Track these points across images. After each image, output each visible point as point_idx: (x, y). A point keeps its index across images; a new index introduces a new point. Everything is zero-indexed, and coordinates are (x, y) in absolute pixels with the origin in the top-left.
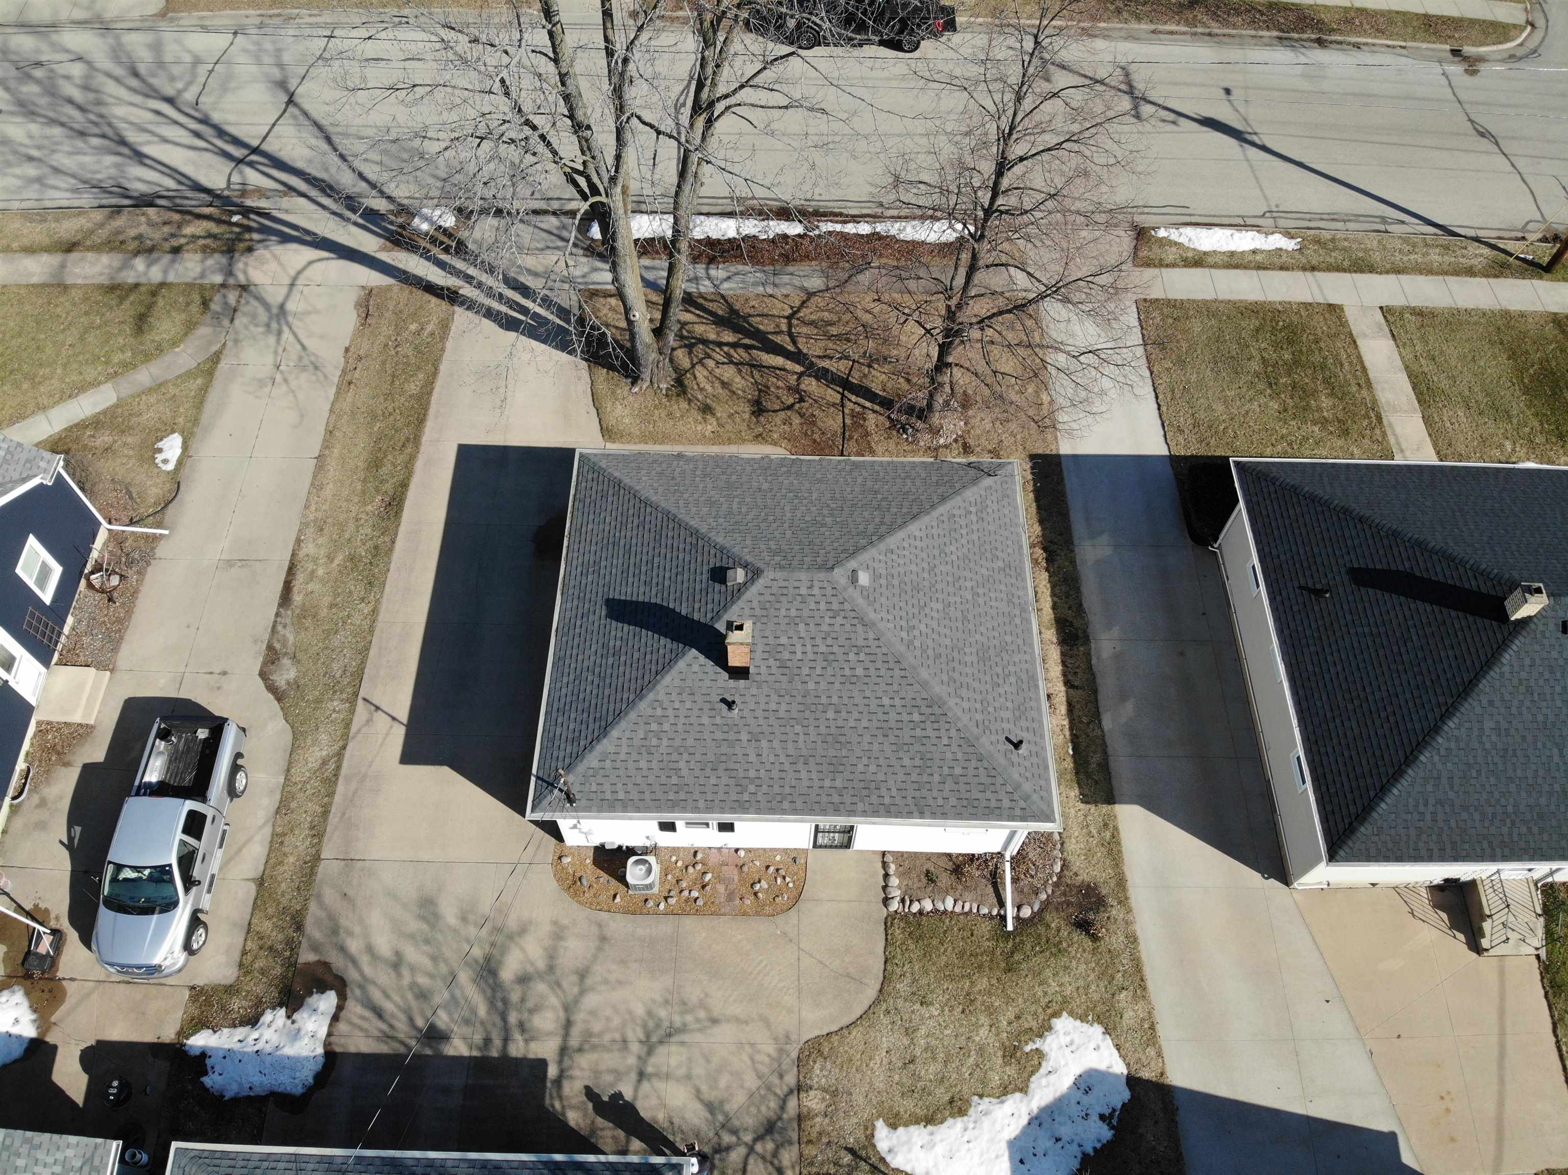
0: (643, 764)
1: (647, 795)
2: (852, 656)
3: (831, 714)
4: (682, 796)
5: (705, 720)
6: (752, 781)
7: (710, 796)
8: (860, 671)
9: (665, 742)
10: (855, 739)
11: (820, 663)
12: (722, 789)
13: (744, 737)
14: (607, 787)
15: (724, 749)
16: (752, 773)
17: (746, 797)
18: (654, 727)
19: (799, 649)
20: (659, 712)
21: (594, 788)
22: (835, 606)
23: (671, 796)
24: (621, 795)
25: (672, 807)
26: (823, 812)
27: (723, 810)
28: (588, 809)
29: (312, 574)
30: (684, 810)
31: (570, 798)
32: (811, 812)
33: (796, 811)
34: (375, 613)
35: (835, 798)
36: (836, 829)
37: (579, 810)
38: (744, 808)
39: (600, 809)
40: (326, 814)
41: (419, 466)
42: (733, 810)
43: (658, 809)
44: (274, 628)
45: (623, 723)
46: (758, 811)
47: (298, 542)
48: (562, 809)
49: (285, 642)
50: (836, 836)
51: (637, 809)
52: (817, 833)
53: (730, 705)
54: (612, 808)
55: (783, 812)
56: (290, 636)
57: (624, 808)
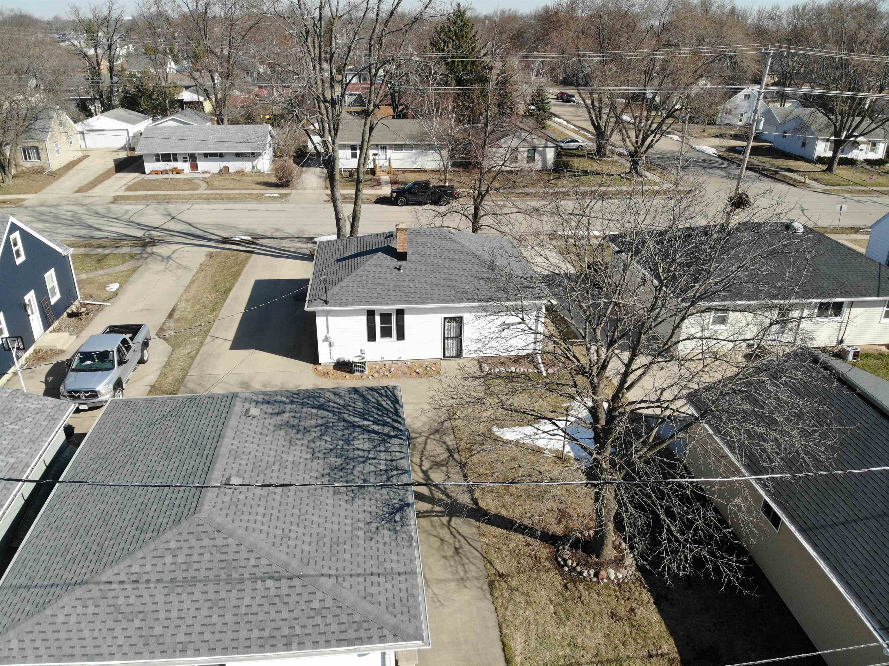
0: (360, 290)
1: (362, 300)
2: (452, 252)
3: (446, 271)
4: (379, 299)
5: (388, 275)
6: (412, 293)
7: (392, 299)
8: (456, 257)
9: (370, 282)
10: (458, 278)
11: (438, 255)
12: (398, 296)
13: (407, 279)
14: (343, 298)
15: (398, 284)
16: (412, 291)
17: (410, 299)
18: (364, 277)
19: (428, 251)
21: (337, 298)
22: (442, 237)
23: (375, 300)
24: (351, 300)
25: (376, 303)
26: (447, 302)
27: (400, 304)
28: (335, 306)
29: (184, 311)
30: (382, 304)
31: (326, 302)
32: (442, 302)
33: (434, 303)
34: (216, 316)
35: (452, 297)
36: (454, 334)
37: (330, 306)
38: (410, 303)
39: (341, 305)
40: (190, 365)
41: (237, 285)
42: (405, 304)
43: (369, 304)
44: (164, 324)
45: (350, 277)
46: (417, 303)
47: (177, 304)
48: (322, 306)
49: (169, 327)
50: (454, 342)
51: (359, 305)
52: (445, 338)
53: (399, 269)
54: (347, 305)
55: (429, 303)
56: (172, 325)
57: (353, 304)
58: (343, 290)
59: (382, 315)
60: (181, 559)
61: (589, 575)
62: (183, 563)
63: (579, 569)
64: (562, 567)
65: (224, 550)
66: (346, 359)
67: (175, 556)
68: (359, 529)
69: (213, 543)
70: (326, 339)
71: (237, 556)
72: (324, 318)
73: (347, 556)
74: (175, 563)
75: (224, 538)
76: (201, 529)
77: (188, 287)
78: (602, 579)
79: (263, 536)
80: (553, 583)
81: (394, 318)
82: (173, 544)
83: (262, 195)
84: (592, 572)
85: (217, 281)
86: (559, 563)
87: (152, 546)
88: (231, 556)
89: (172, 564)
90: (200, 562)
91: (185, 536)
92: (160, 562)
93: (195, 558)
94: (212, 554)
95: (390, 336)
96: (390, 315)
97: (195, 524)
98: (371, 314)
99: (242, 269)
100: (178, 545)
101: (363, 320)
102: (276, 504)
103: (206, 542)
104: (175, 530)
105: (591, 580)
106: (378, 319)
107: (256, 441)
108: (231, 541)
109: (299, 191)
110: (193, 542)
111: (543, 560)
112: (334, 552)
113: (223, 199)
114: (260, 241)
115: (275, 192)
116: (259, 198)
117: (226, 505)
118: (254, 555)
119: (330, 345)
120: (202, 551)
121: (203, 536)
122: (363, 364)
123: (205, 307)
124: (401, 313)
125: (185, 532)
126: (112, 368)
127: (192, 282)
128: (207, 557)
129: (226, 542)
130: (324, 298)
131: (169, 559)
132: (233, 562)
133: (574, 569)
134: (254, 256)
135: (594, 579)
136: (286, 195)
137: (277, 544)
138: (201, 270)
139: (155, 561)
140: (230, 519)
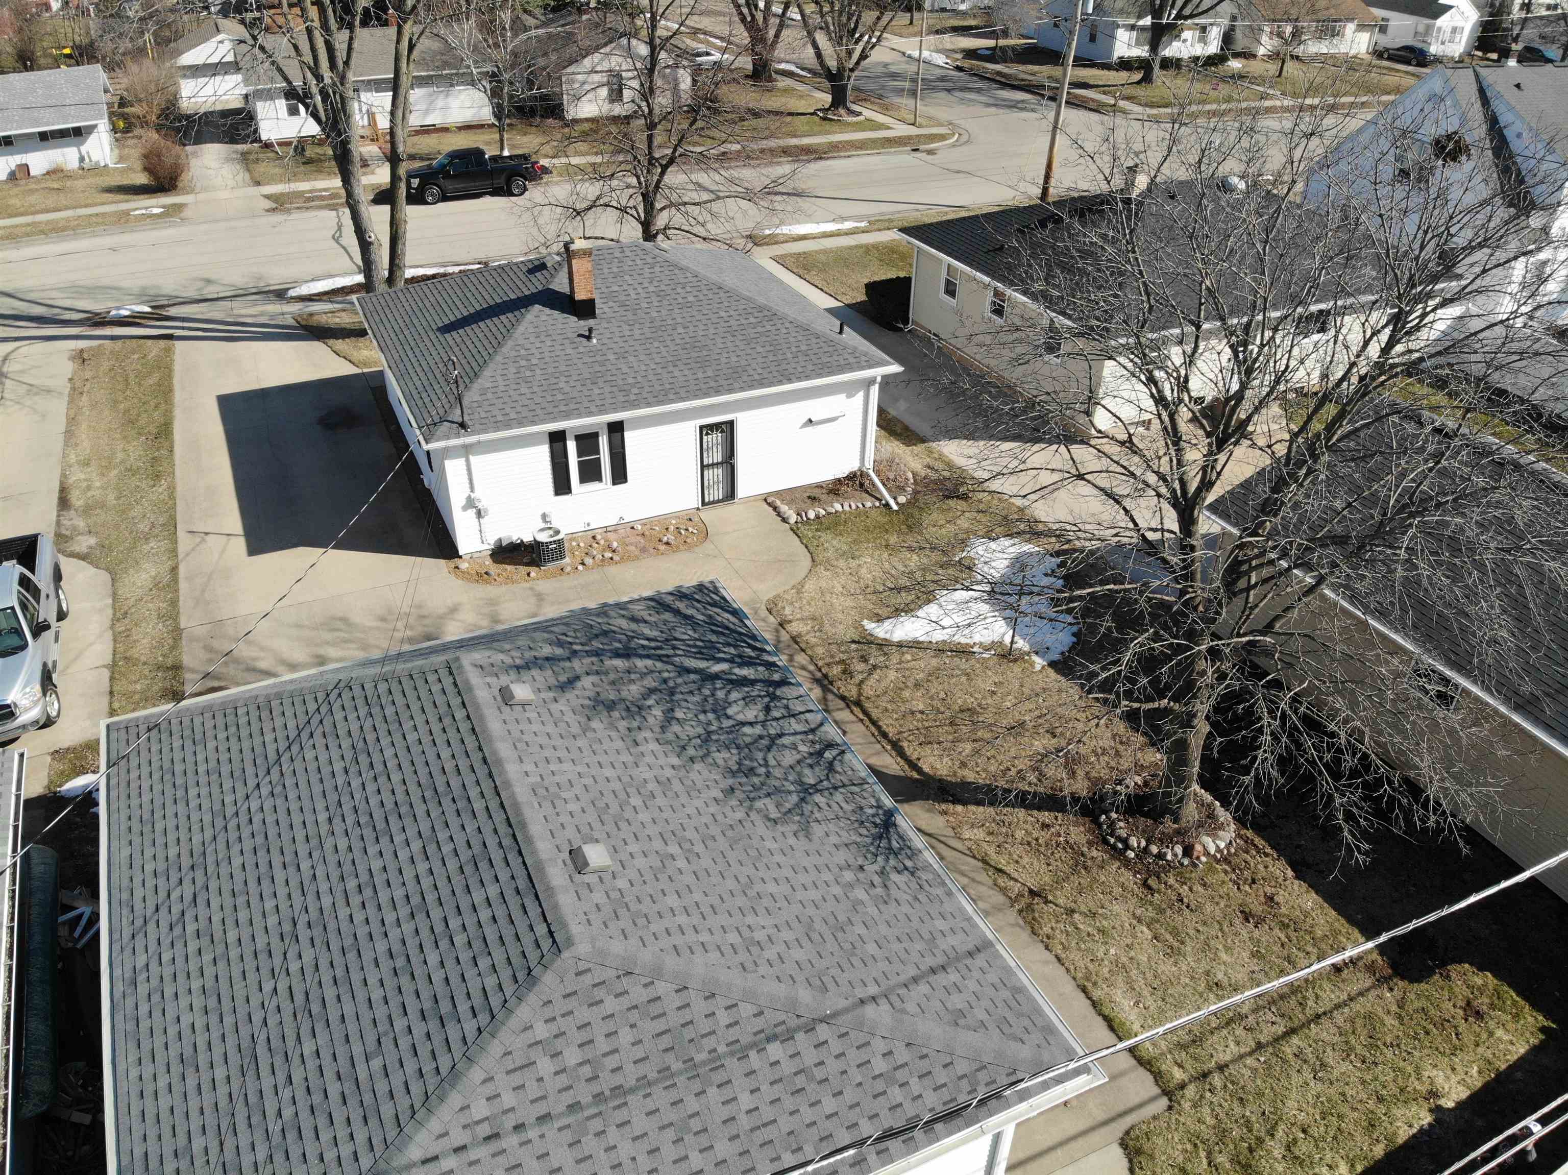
0: (525, 391)
1: (539, 412)
2: (679, 290)
3: (680, 330)
4: (572, 406)
5: (569, 351)
6: (633, 385)
7: (599, 403)
8: (691, 299)
9: (538, 372)
10: (709, 342)
11: (655, 299)
12: (607, 395)
13: (611, 357)
14: (497, 413)
15: (597, 367)
16: (631, 381)
17: (633, 397)
18: (523, 363)
19: (632, 293)
20: (523, 352)
21: (484, 414)
22: (649, 260)
23: (563, 409)
24: (514, 416)
25: (567, 416)
26: (706, 395)
27: (615, 410)
28: (485, 431)
29: (89, 488)
30: (580, 416)
31: (463, 425)
32: (696, 397)
33: (682, 399)
34: (172, 489)
35: (712, 384)
36: (718, 457)
37: (474, 433)
38: (634, 405)
39: (497, 429)
40: (174, 603)
41: (178, 413)
42: (624, 409)
43: (554, 420)
44: (58, 523)
45: (492, 365)
46: (649, 405)
47: (64, 476)
48: (458, 436)
49: (75, 528)
50: (719, 472)
51: (534, 423)
52: (703, 467)
53: (588, 338)
54: (508, 426)
55: (672, 401)
56: (81, 523)
57: (521, 424)
58: (490, 396)
59: (579, 438)
60: (572, 1056)
61: (1176, 855)
62: (581, 1064)
63: (1154, 849)
64: (1122, 853)
65: (655, 1009)
66: (515, 538)
67: (556, 1055)
68: (851, 886)
69: (625, 1002)
70: (470, 503)
71: (686, 1016)
72: (461, 462)
73: (871, 948)
74: (564, 1070)
75: (645, 985)
76: (588, 979)
77: (69, 433)
78: (1198, 858)
79: (714, 955)
80: (1123, 886)
81: (604, 442)
82: (541, 1031)
83: (127, 213)
84: (1179, 850)
85: (127, 411)
86: (1114, 847)
87: (495, 1048)
88: (675, 1019)
89: (557, 1073)
90: (616, 1051)
91: (561, 1005)
92: (527, 1077)
93: (603, 1045)
94: (632, 1026)
95: (598, 477)
96: (595, 436)
97: (573, 971)
98: (557, 439)
99: (170, 376)
100: (554, 1028)
101: (543, 452)
102: (689, 879)
103: (611, 1005)
104: (533, 999)
105: (1182, 864)
106: (571, 446)
107: (562, 753)
108: (662, 988)
109: (201, 197)
110: (583, 1014)
111: (1085, 849)
112: (847, 946)
113: (43, 232)
114: (173, 311)
115: (155, 204)
116: (123, 219)
117: (607, 910)
118: (721, 1002)
119: (479, 514)
120: (610, 1026)
121: (600, 993)
122: (560, 542)
123: (132, 471)
124: (616, 429)
125: (556, 997)
126: (24, 646)
127: (72, 421)
128: (626, 1036)
129: (651, 993)
130: (460, 420)
131: (545, 1066)
132: (685, 1031)
133: (1146, 850)
134: (178, 344)
135: (1186, 862)
136: (180, 207)
137: (749, 965)
138: (76, 392)
139: (516, 1078)
140: (634, 941)
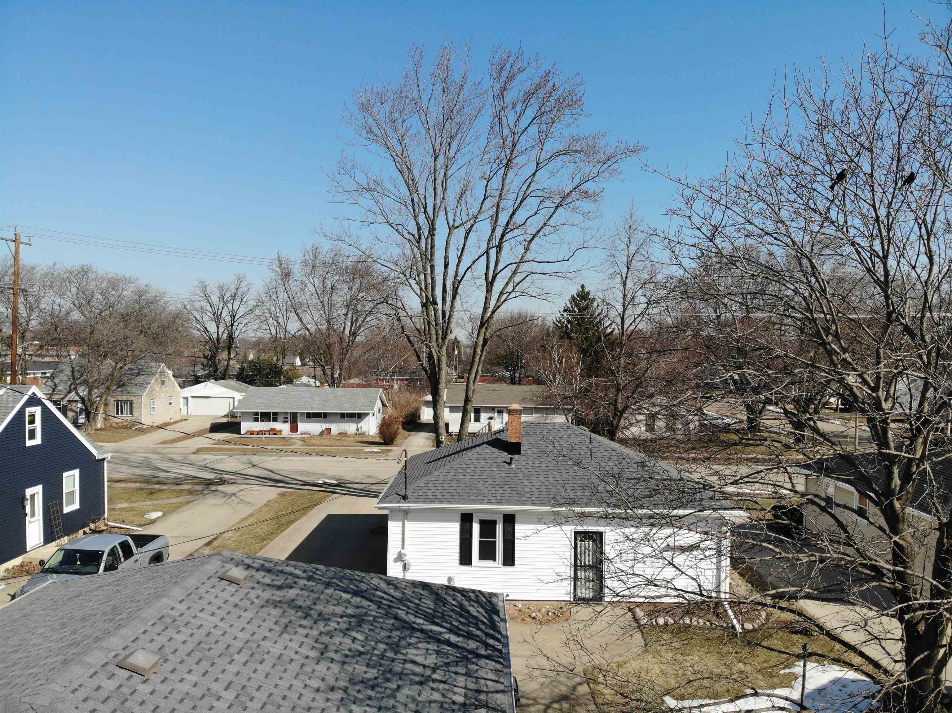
0: (454, 485)
1: (456, 497)
4: (480, 497)
5: (495, 469)
6: (527, 492)
7: (499, 498)
9: (468, 477)
12: (507, 495)
13: (520, 475)
14: (429, 494)
15: (507, 479)
16: (527, 489)
17: (524, 498)
18: (461, 471)
20: (464, 466)
21: (421, 494)
22: (570, 432)
23: (473, 497)
25: (474, 501)
26: (579, 506)
27: (508, 504)
28: (417, 502)
29: (227, 540)
30: (482, 503)
31: (404, 498)
32: (571, 506)
33: (560, 505)
34: (266, 545)
35: (586, 500)
36: (590, 561)
37: (410, 502)
38: (523, 503)
39: (424, 502)
42: (515, 504)
43: (465, 502)
44: (196, 550)
45: (442, 470)
46: (533, 504)
47: (222, 534)
48: (398, 502)
50: (590, 574)
51: (450, 502)
52: (576, 567)
53: (509, 464)
54: (433, 502)
55: (551, 505)
56: (207, 551)
57: (441, 502)
59: (482, 523)
70: (399, 558)
72: (399, 523)
77: (245, 519)
81: (499, 528)
83: (362, 450)
85: (281, 514)
95: (493, 557)
96: (494, 523)
98: (466, 518)
99: (316, 505)
101: (455, 528)
106: (476, 528)
107: (220, 612)
114: (347, 485)
115: (376, 449)
116: (358, 452)
117: (103, 693)
119: (405, 567)
123: (255, 536)
124: (510, 519)
126: (95, 573)
127: (251, 515)
130: (402, 493)
134: (334, 495)
136: (388, 451)
138: (266, 505)
